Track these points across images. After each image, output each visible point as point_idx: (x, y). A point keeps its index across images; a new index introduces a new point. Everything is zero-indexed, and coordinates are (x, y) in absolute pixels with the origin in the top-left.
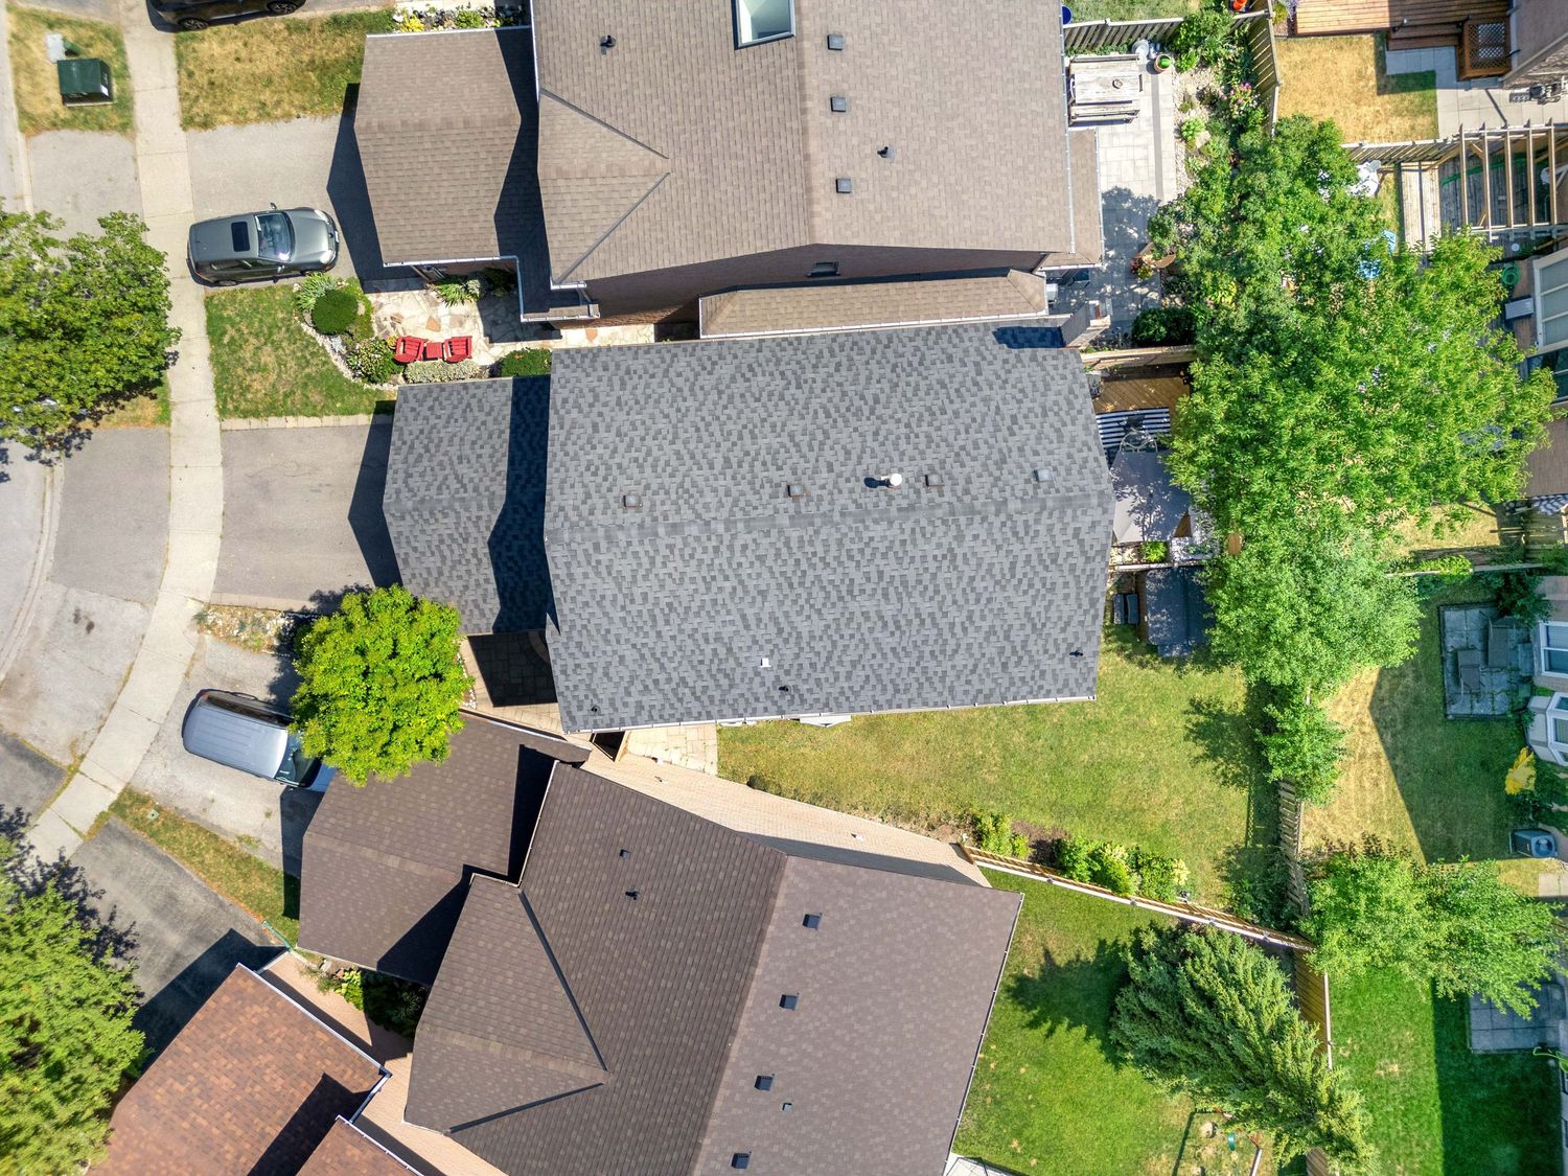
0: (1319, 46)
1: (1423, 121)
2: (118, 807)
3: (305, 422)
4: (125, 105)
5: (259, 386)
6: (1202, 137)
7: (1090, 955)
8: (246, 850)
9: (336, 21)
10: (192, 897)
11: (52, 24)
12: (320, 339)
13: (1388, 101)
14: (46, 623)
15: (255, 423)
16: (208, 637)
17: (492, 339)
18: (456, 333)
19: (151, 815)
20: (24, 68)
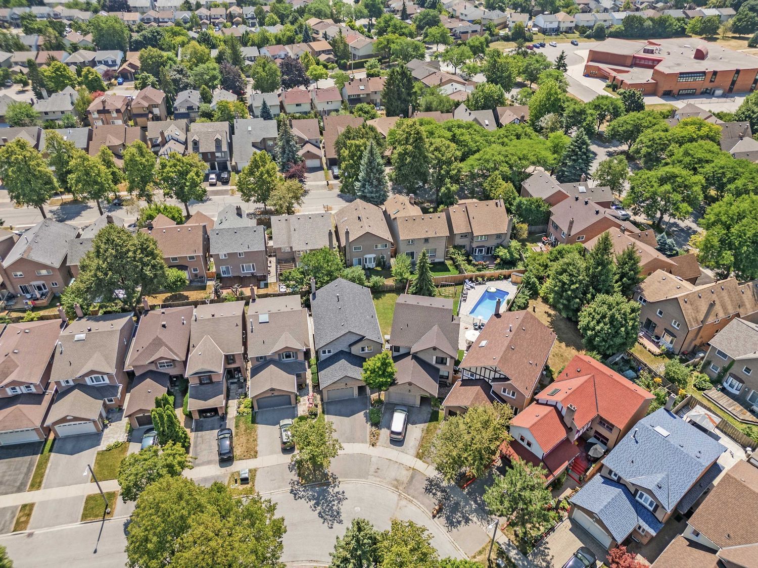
1: (272, 284)
2: (420, 459)
8: (425, 431)
9: (236, 427)
13: (269, 287)
14: (378, 479)
16: (378, 444)
17: (308, 394)
18: (307, 400)
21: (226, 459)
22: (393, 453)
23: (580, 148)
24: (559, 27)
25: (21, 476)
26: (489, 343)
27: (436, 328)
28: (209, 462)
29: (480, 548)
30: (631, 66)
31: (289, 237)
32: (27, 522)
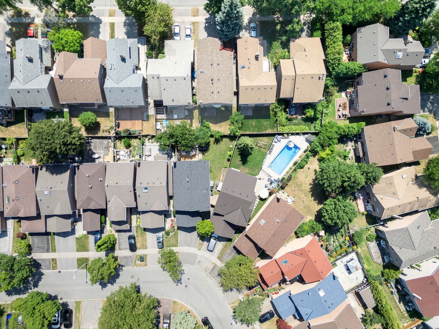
0: (143, 127)
1: (152, 116)
2: (219, 259)
3: (179, 238)
4: (144, 255)
5: (175, 242)
6: (153, 141)
7: (240, 156)
8: (224, 246)
9: (137, 232)
10: (229, 251)
11: (135, 262)
12: (170, 235)
13: (150, 120)
14: (199, 266)
15: (179, 243)
16: (201, 249)
17: (171, 217)
18: (170, 221)
19: (220, 256)
20: (140, 265)
28: (126, 249)
32: (56, 266)
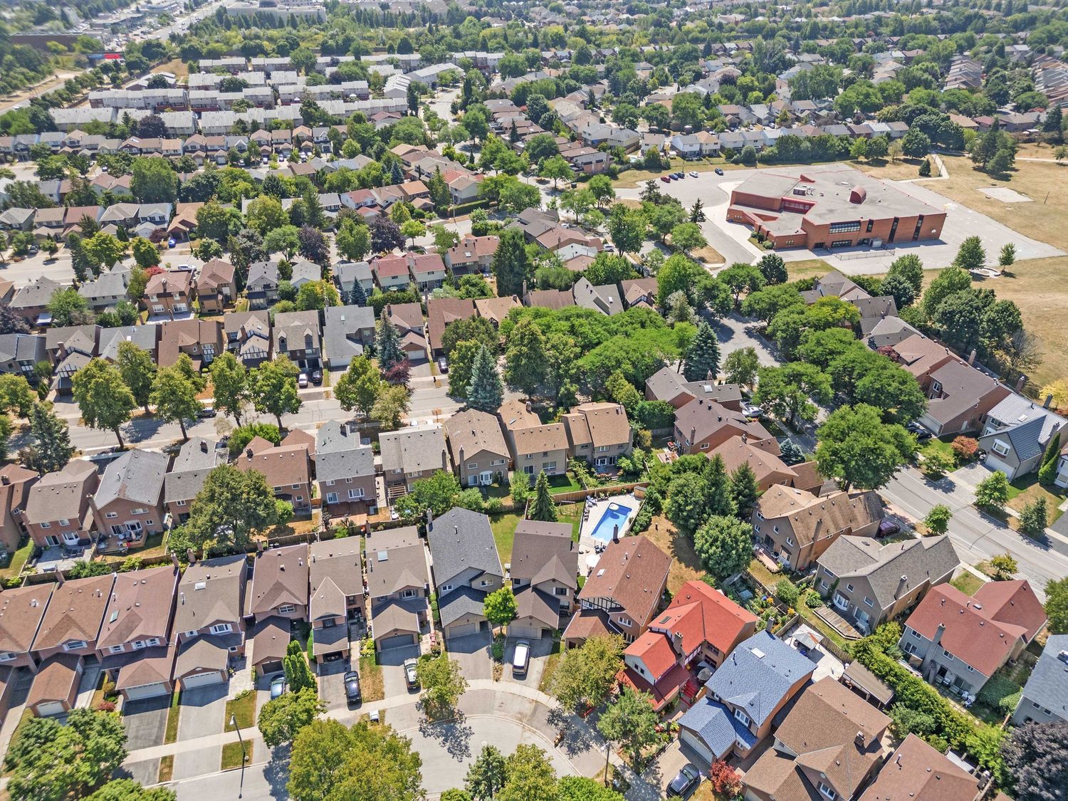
1: (382, 509)
2: (543, 690)
8: (547, 664)
9: (361, 669)
13: (379, 513)
16: (502, 679)
17: (430, 632)
18: (429, 638)
19: (543, 683)
21: (354, 702)
22: (516, 687)
23: (705, 342)
24: (701, 150)
25: (155, 731)
26: (605, 573)
27: (555, 558)
28: (338, 706)
29: (598, 771)
30: (779, 211)
31: (400, 458)
32: (170, 773)
